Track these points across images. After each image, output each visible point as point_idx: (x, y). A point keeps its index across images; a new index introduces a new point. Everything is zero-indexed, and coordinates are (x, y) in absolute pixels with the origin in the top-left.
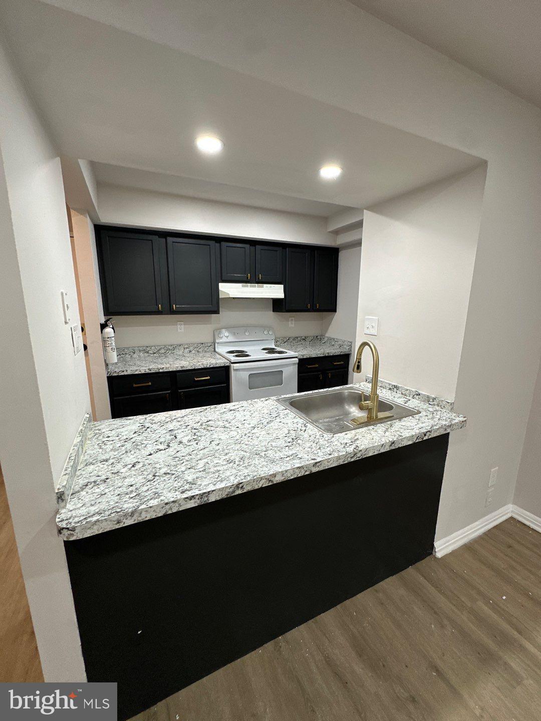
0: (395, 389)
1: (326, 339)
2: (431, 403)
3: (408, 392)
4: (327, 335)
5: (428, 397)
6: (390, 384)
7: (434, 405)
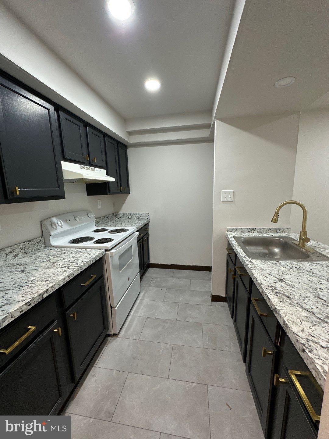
0: (253, 231)
1: (121, 215)
2: (278, 232)
3: (262, 230)
4: (121, 212)
5: (276, 229)
6: (248, 229)
7: (280, 232)
